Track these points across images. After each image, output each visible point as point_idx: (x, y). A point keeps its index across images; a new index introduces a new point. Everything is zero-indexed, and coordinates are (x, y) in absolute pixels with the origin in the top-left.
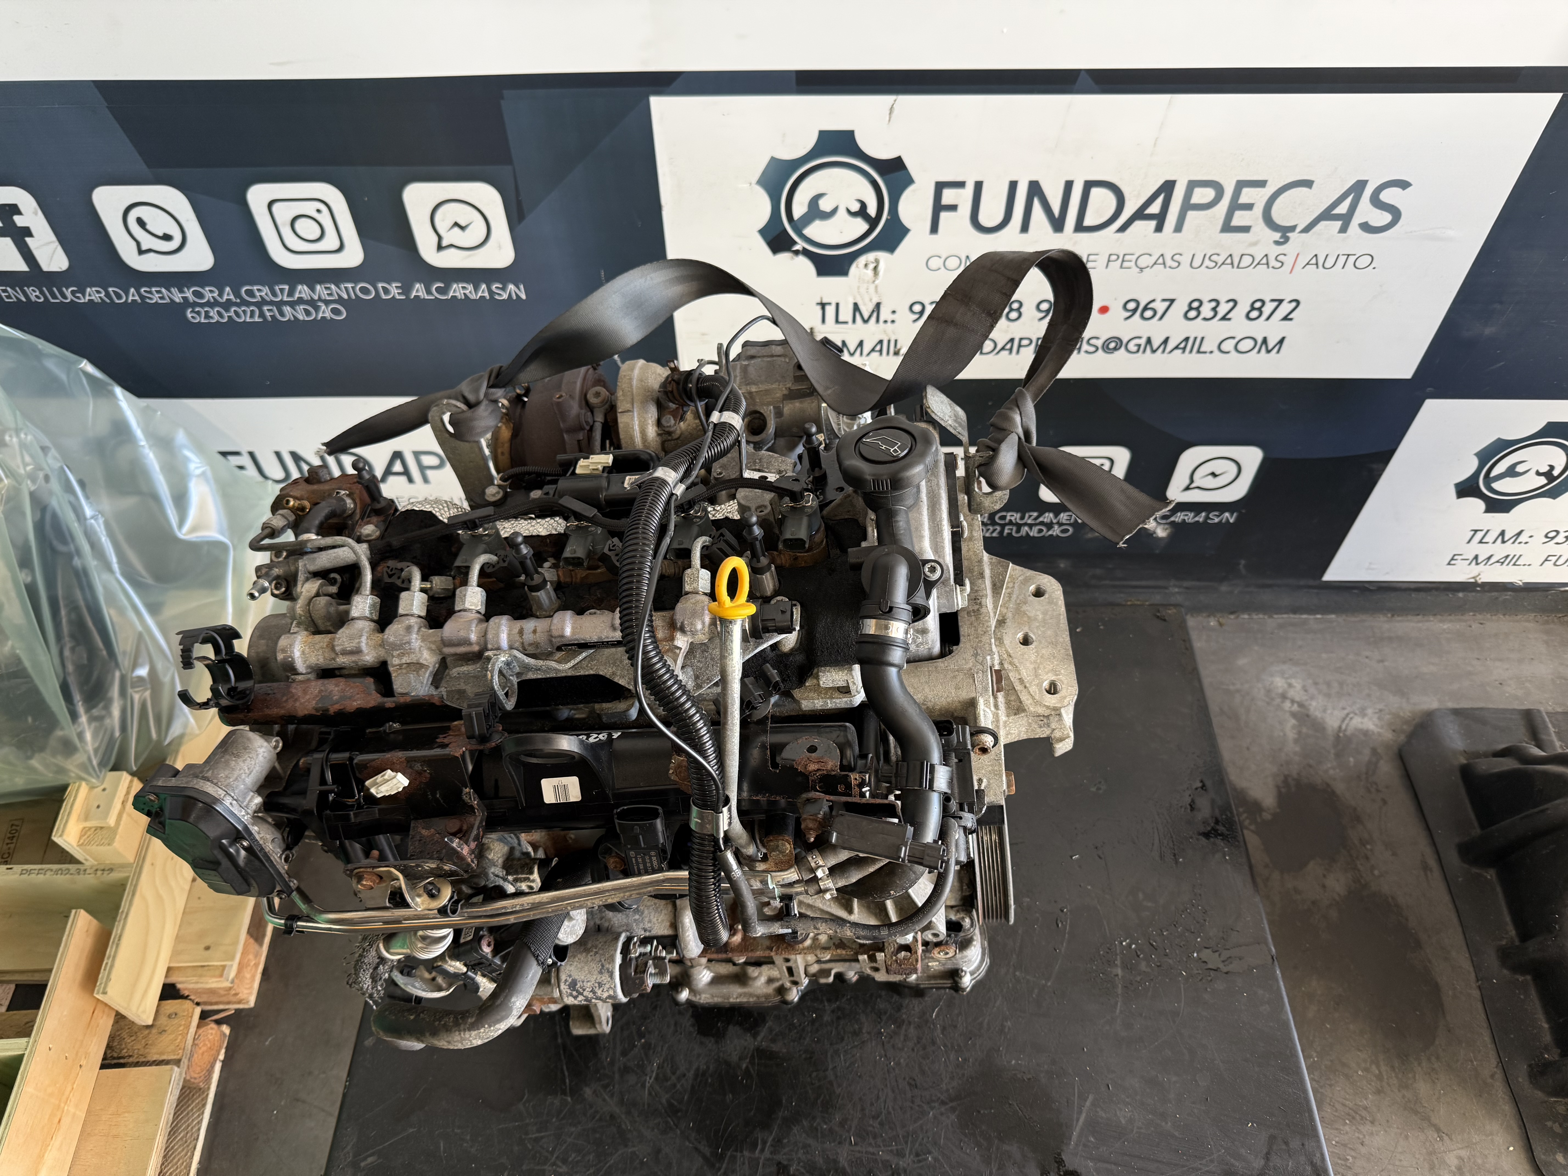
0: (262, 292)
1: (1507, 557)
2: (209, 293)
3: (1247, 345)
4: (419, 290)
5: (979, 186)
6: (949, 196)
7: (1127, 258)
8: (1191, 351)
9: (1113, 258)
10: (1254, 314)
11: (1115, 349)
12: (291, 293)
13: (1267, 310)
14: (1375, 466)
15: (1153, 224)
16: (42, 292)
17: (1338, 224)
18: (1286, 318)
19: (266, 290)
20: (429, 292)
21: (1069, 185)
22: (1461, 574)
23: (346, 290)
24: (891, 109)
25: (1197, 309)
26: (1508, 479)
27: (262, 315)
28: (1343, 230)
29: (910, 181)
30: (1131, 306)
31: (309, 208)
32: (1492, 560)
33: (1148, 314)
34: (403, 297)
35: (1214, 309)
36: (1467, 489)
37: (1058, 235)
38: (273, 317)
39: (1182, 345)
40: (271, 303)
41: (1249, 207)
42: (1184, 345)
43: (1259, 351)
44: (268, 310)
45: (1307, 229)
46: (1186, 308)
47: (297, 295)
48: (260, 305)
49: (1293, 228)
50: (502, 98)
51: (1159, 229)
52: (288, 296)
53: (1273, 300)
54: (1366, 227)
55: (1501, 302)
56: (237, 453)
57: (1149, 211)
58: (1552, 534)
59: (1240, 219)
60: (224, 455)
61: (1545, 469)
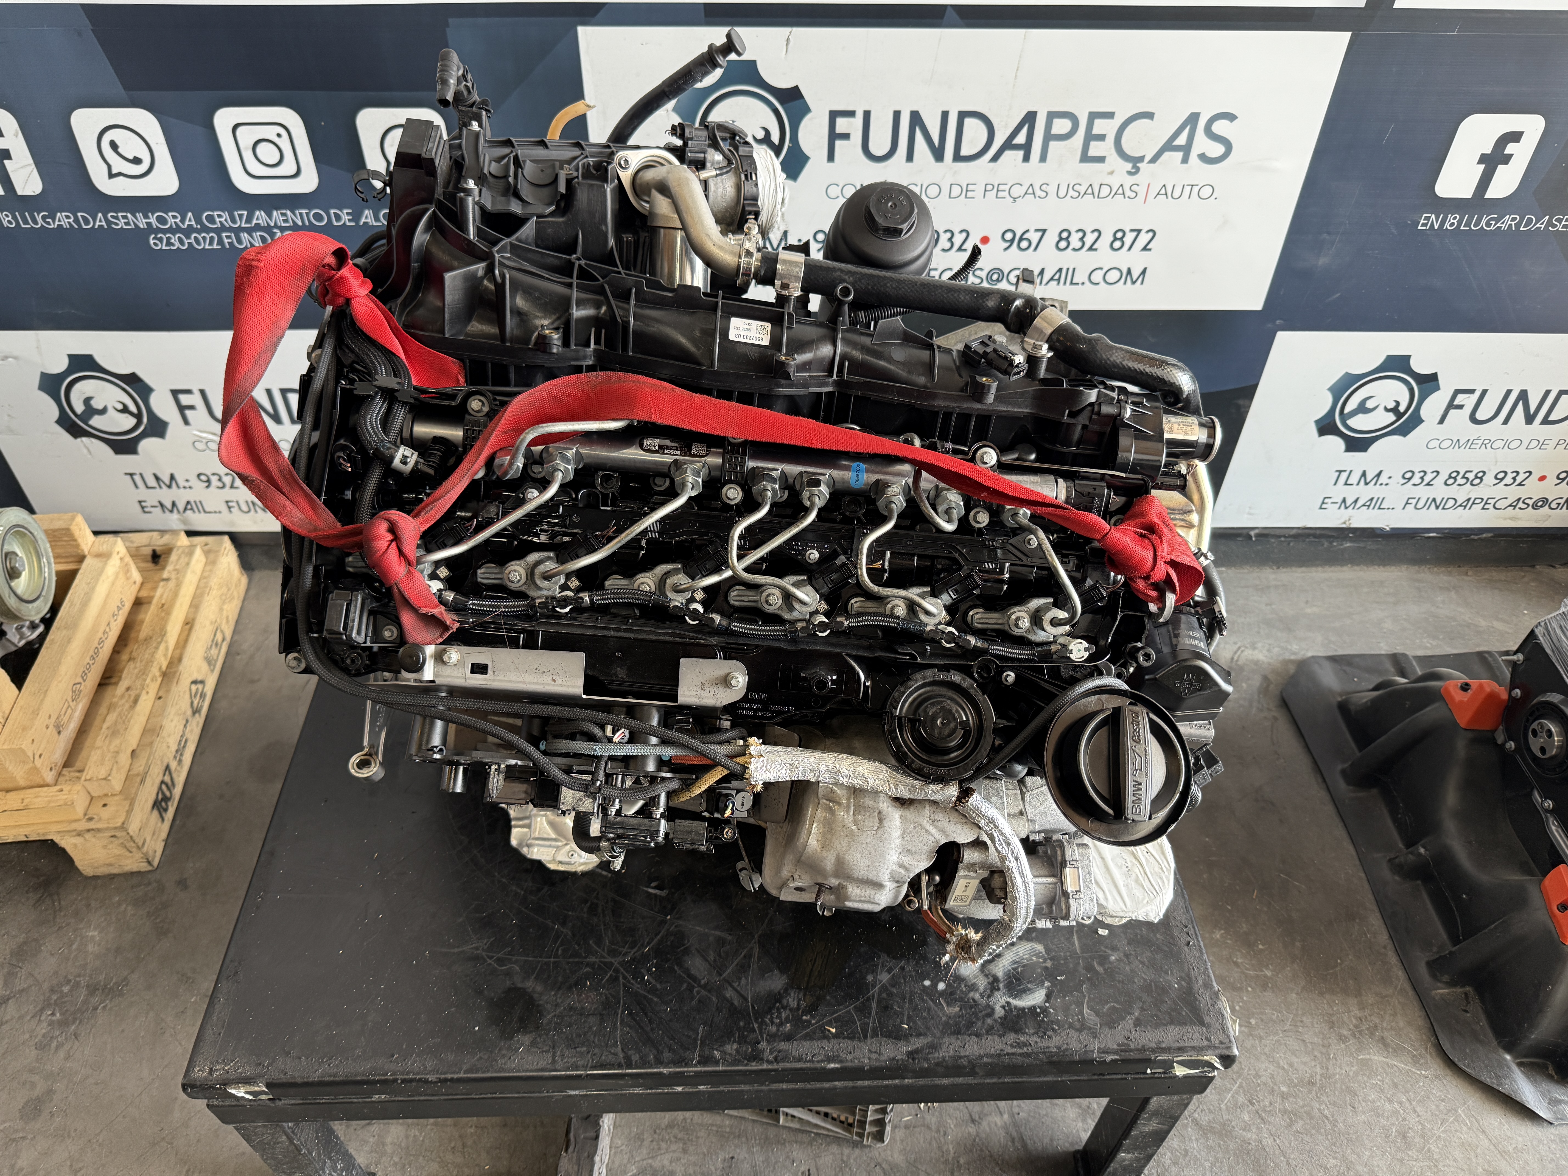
0: (222, 218)
1: (1372, 499)
2: (173, 218)
3: (1113, 276)
4: (367, 217)
5: (867, 115)
6: (842, 125)
7: (1001, 187)
8: (1065, 283)
9: (989, 187)
10: (1117, 244)
11: (998, 280)
12: (249, 220)
13: (1129, 239)
14: (1241, 402)
15: (1021, 153)
16: (14, 218)
17: (1179, 155)
18: (1145, 249)
19: (226, 215)
20: (377, 219)
21: (945, 115)
22: (1332, 518)
23: (301, 216)
24: (788, 40)
25: (1067, 239)
26: (1360, 415)
27: (220, 242)
28: (1185, 160)
29: (806, 110)
30: (1009, 236)
31: (270, 132)
32: (1359, 504)
33: (1024, 244)
34: (353, 224)
35: (1082, 239)
36: (1326, 427)
37: (939, 164)
38: (230, 244)
39: (1057, 277)
40: (230, 229)
41: (1102, 138)
42: (1060, 275)
43: (1125, 283)
44: (227, 237)
45: (1154, 160)
46: (1057, 239)
47: (255, 221)
48: (218, 231)
49: (1141, 159)
50: (448, 26)
51: (1026, 158)
52: (246, 222)
53: (1132, 230)
54: (1203, 157)
55: (1329, 233)
56: (188, 392)
57: (1016, 141)
58: (1408, 475)
59: (1095, 149)
60: (175, 393)
61: (1391, 405)
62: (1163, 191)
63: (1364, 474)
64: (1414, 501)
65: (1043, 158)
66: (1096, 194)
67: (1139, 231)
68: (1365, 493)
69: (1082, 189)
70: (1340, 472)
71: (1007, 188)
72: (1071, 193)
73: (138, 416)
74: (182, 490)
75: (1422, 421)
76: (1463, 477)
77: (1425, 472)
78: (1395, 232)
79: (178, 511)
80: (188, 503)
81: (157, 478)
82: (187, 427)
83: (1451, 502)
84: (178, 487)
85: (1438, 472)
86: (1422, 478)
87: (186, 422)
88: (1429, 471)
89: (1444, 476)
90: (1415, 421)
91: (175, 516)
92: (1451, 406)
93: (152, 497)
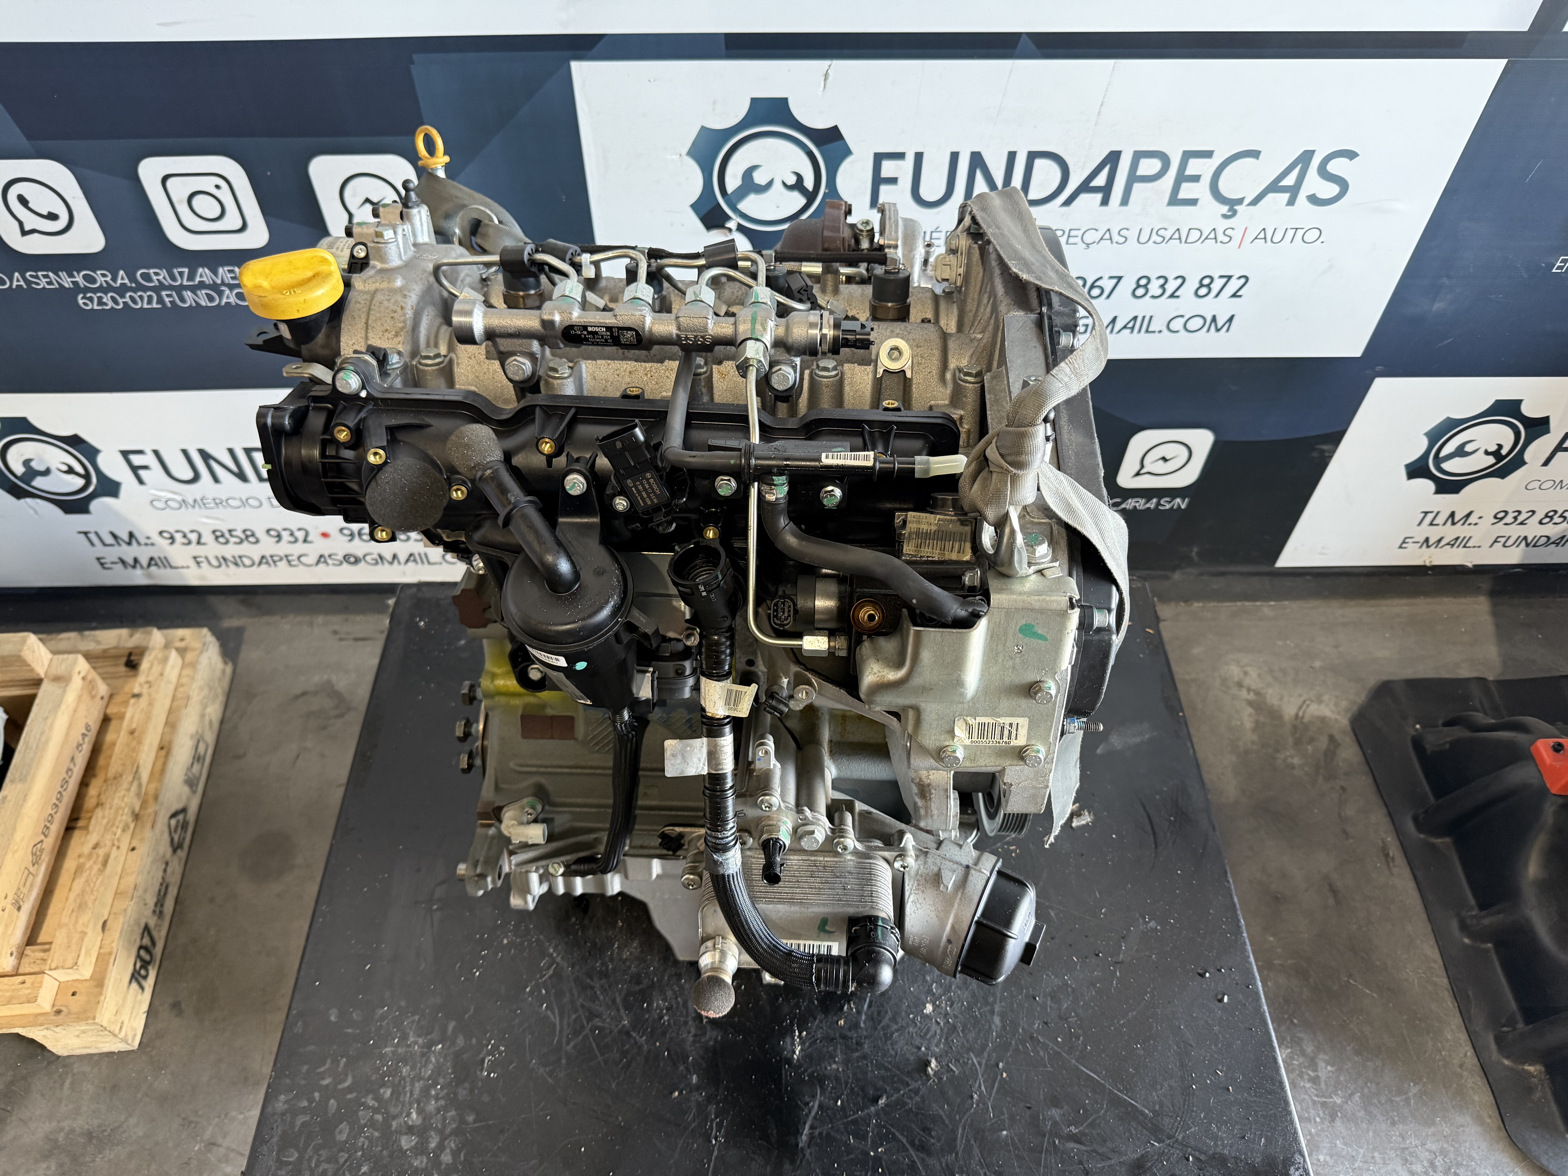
0: (160, 276)
1: (1457, 539)
2: (101, 278)
3: (1196, 323)
5: (919, 157)
6: (888, 168)
7: (1073, 233)
8: (1139, 331)
10: (1203, 291)
12: (191, 277)
13: (1216, 287)
14: (1326, 448)
15: (1099, 197)
17: (1286, 196)
18: (1234, 295)
19: (164, 273)
21: (1012, 156)
22: (1412, 557)
24: (827, 74)
25: (1145, 286)
26: (1457, 459)
27: (160, 300)
28: (1291, 202)
29: (847, 152)
31: (208, 184)
32: (1443, 543)
33: (1095, 292)
35: (1163, 286)
36: (1416, 470)
38: (172, 303)
39: (1130, 325)
40: (170, 288)
41: (1196, 179)
42: (1133, 324)
43: (1208, 330)
44: (168, 296)
45: (1255, 202)
46: (1134, 286)
47: (198, 279)
48: (157, 289)
49: (1240, 201)
50: (413, 63)
51: (1105, 202)
52: (189, 279)
53: (1221, 277)
54: (1314, 199)
55: (1449, 277)
56: (140, 452)
57: (1094, 183)
58: (1501, 515)
59: (1187, 191)
60: (125, 454)
61: (1493, 448)
62: (1262, 235)
63: (1452, 515)
64: (1503, 540)
65: (1125, 201)
66: (1183, 239)
67: (1230, 277)
68: (1450, 532)
69: (1167, 234)
70: (1426, 513)
71: (1080, 233)
72: (1155, 238)
73: (87, 477)
74: (143, 547)
75: (1524, 463)
76: (1561, 516)
77: (1520, 512)
78: (1526, 276)
79: (142, 567)
80: (152, 559)
81: (115, 536)
82: (142, 487)
83: (1544, 540)
84: (139, 543)
85: (1533, 512)
86: (1515, 518)
87: (141, 481)
88: (1524, 510)
89: (1539, 515)
90: (1518, 462)
91: (138, 572)
92: (1559, 448)
93: (112, 554)
